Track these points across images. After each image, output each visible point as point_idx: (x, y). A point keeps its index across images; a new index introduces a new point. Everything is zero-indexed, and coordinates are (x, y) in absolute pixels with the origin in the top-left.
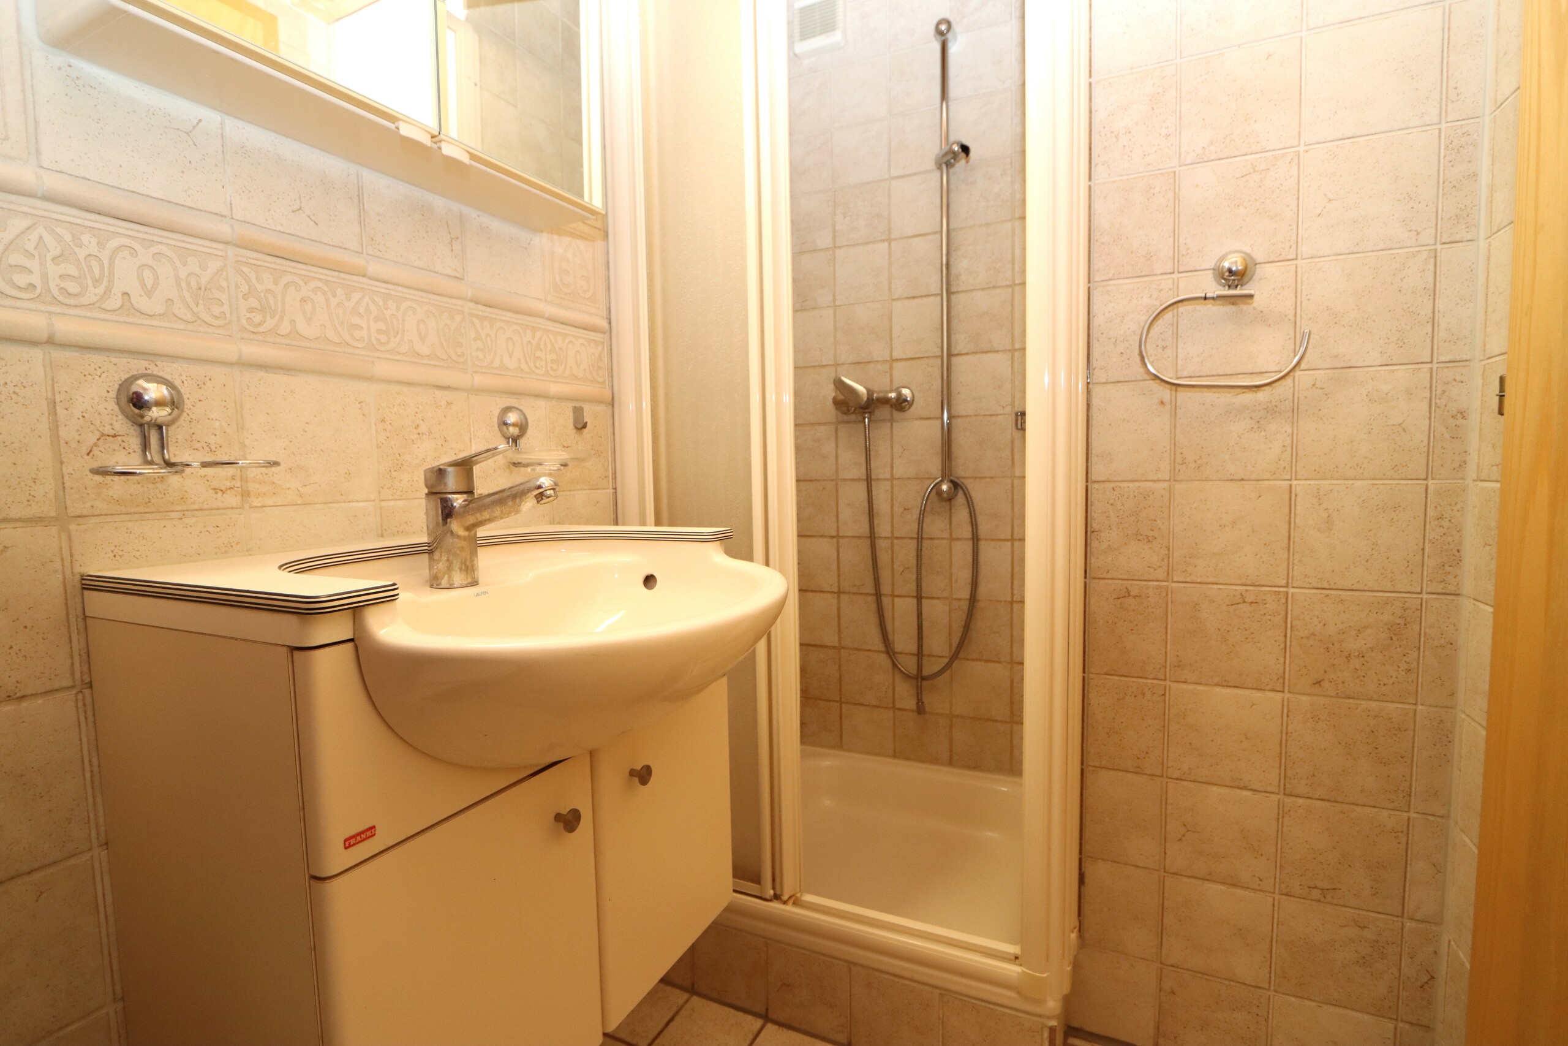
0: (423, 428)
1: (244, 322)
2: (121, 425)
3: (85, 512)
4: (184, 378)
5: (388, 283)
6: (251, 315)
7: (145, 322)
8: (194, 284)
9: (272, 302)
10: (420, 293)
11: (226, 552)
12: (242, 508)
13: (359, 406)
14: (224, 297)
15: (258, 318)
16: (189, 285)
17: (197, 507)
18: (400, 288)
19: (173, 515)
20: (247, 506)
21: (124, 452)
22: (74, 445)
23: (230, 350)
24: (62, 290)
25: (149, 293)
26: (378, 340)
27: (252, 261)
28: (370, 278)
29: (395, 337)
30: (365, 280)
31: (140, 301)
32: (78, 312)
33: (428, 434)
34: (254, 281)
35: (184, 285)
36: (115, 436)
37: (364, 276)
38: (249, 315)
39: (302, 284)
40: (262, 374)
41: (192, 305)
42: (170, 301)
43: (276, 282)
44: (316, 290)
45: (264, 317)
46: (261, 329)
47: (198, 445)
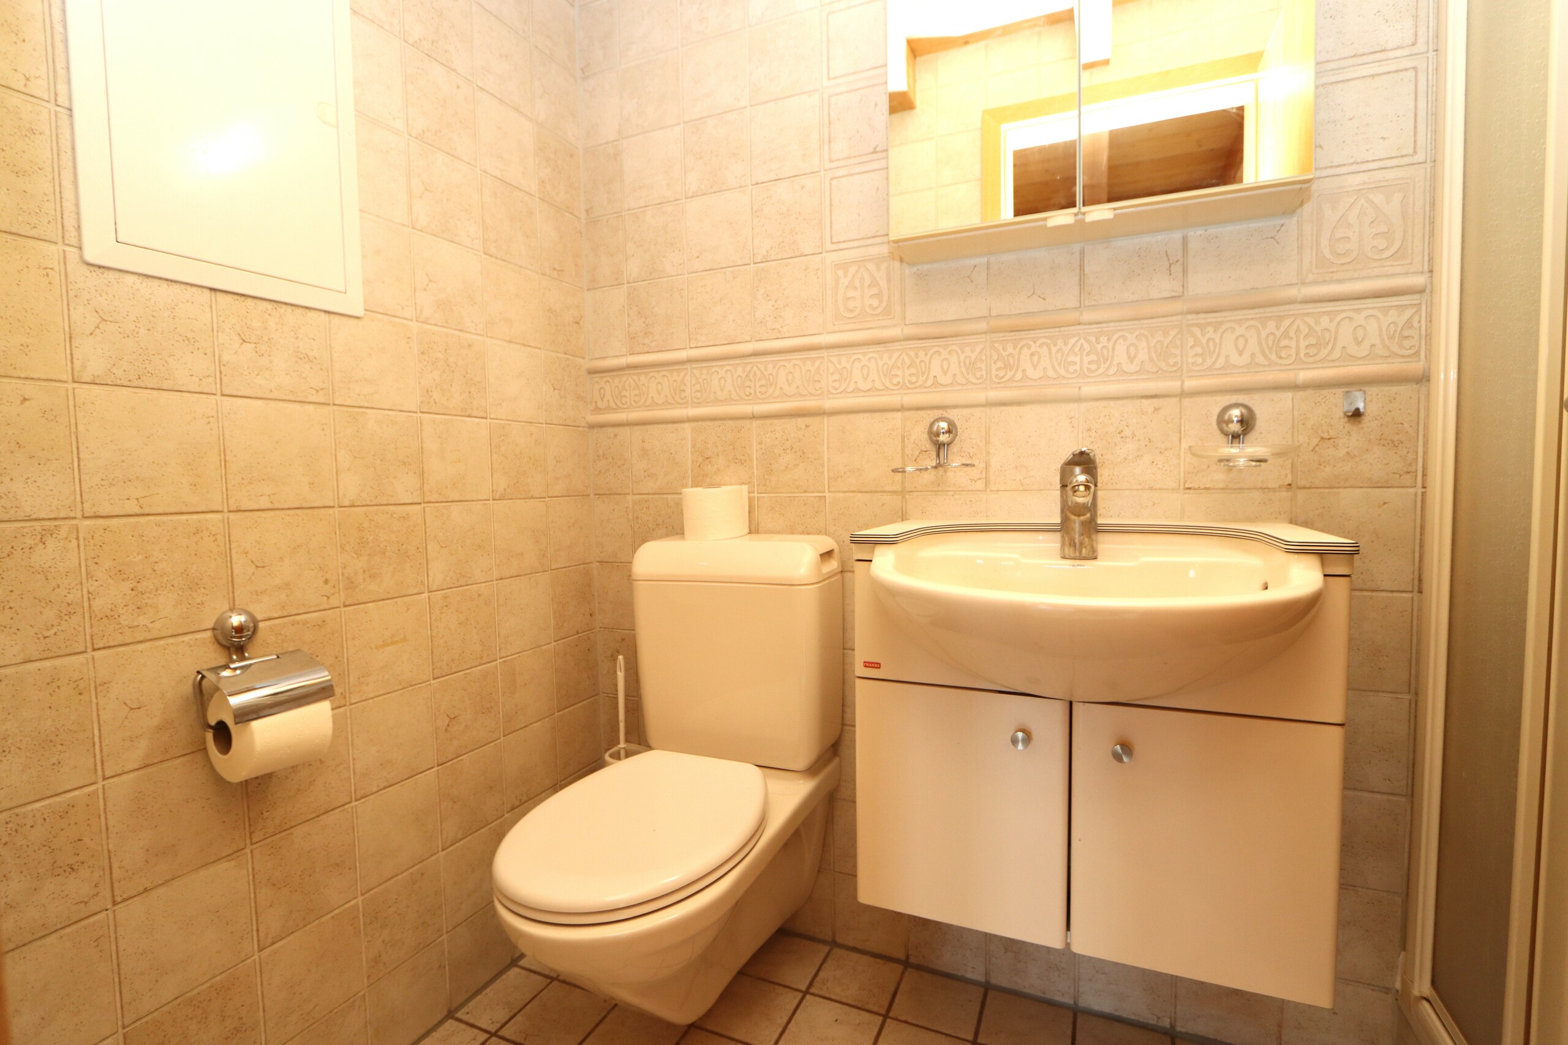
0: (1127, 432)
1: (994, 378)
2: (929, 446)
3: (913, 490)
4: (959, 417)
5: (1100, 323)
6: (998, 373)
7: (944, 389)
8: (967, 362)
9: (1011, 362)
10: (1130, 323)
11: (975, 516)
12: (986, 490)
13: (1070, 421)
14: (983, 366)
15: (1001, 373)
16: (965, 363)
17: (961, 489)
18: (1112, 324)
19: (950, 493)
20: (988, 490)
21: (929, 460)
22: (910, 456)
23: (980, 396)
24: (909, 381)
25: (945, 373)
26: (1089, 370)
27: (1001, 339)
28: (1085, 324)
29: (1104, 364)
30: (1081, 327)
31: (943, 380)
32: (916, 391)
33: (1131, 437)
34: (1001, 351)
35: (962, 364)
36: (926, 451)
37: (1079, 324)
38: (996, 373)
39: (1032, 344)
40: (1003, 408)
41: (966, 375)
42: (955, 375)
43: (1014, 348)
44: (1041, 346)
45: (1006, 372)
46: (1003, 380)
47: (964, 454)
